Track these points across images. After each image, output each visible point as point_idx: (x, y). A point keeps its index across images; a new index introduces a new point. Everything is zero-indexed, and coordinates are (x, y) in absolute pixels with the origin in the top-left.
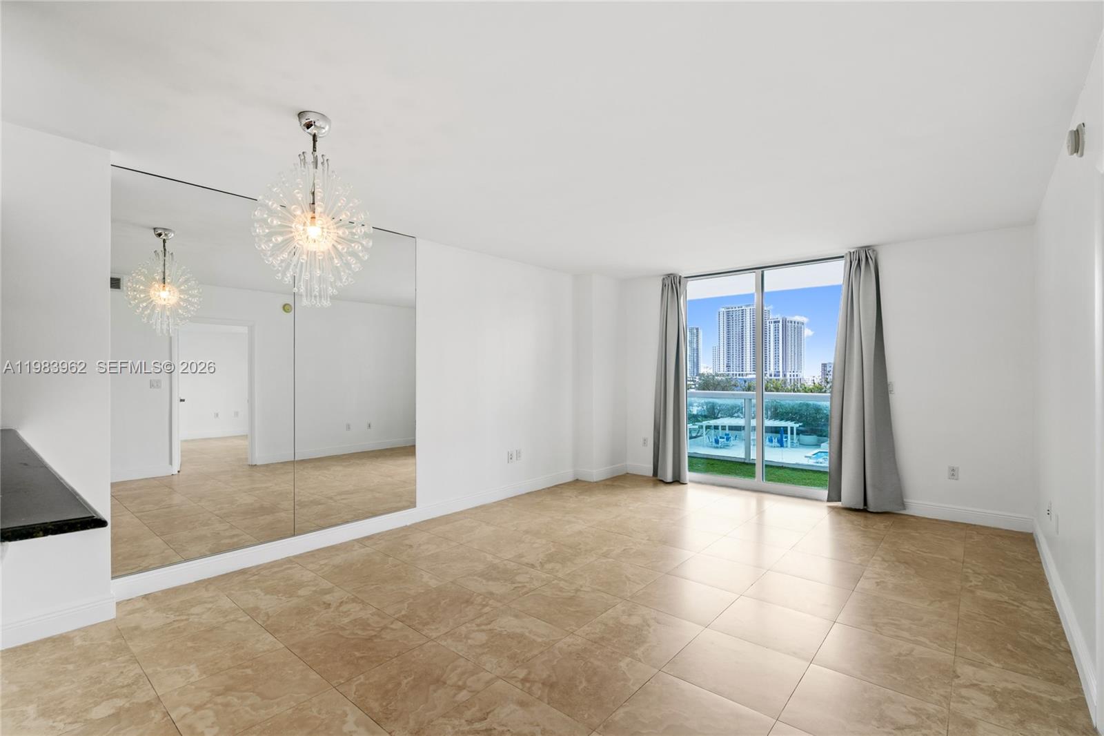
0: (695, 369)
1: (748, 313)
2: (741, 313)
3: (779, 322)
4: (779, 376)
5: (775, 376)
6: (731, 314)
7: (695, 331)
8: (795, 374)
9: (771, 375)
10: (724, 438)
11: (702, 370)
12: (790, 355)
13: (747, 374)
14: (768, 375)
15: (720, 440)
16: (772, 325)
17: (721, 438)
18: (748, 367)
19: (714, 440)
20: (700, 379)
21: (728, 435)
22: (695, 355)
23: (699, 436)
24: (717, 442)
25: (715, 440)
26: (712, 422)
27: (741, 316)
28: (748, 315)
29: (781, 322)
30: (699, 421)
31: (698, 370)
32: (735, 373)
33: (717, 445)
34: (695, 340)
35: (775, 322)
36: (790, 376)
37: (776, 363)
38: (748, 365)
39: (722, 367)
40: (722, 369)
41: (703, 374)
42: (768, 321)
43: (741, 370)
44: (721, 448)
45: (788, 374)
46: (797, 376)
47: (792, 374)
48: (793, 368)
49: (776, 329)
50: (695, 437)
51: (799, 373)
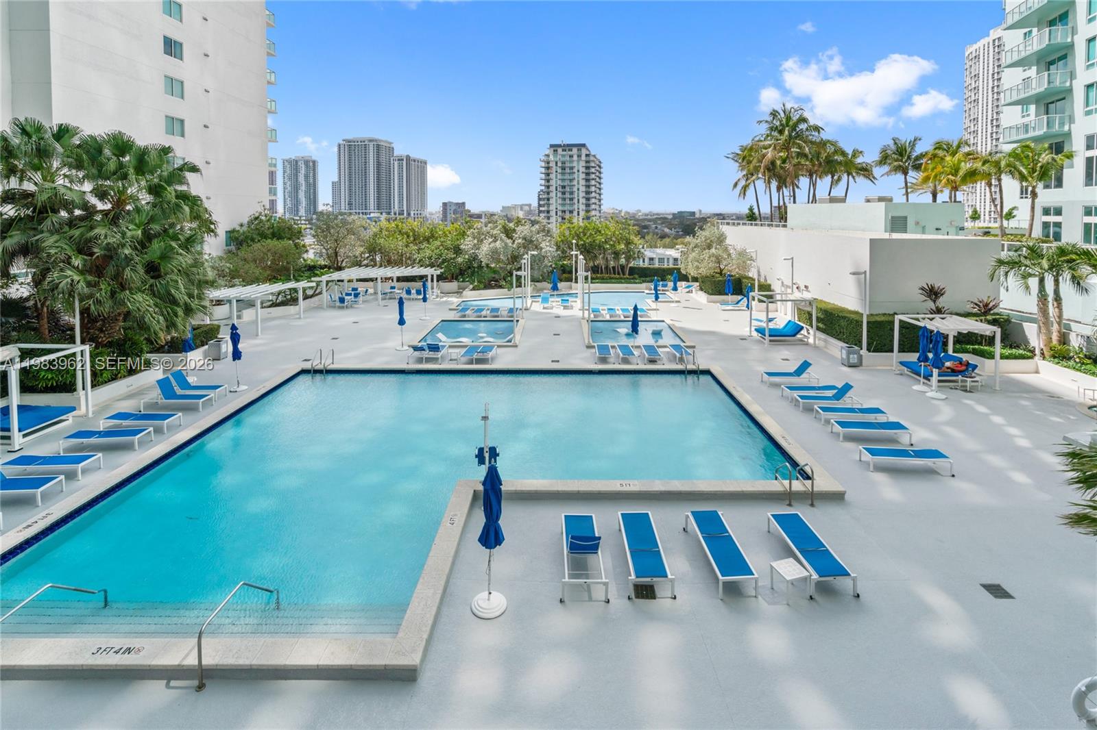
0: (312, 208)
1: (371, 148)
2: (363, 149)
3: (403, 160)
4: (403, 214)
5: (399, 214)
6: (353, 149)
7: (311, 164)
8: (419, 212)
9: (395, 214)
10: (350, 295)
11: (321, 208)
12: (413, 194)
13: (370, 213)
14: (392, 213)
15: (346, 297)
16: (396, 163)
17: (347, 294)
18: (372, 205)
19: (337, 298)
20: (318, 219)
21: (356, 289)
22: (312, 191)
23: (317, 295)
24: (342, 300)
25: (340, 298)
26: (336, 276)
27: (363, 151)
28: (371, 151)
29: (405, 160)
30: (316, 275)
31: (315, 207)
32: (357, 211)
33: (343, 305)
34: (311, 175)
35: (399, 160)
36: (414, 214)
37: (401, 201)
38: (372, 202)
39: (343, 205)
40: (343, 208)
41: (322, 213)
42: (392, 159)
43: (364, 208)
44: (347, 307)
45: (412, 213)
46: (420, 214)
47: (416, 212)
48: (417, 207)
49: (400, 167)
50: (312, 296)
51: (422, 212)
